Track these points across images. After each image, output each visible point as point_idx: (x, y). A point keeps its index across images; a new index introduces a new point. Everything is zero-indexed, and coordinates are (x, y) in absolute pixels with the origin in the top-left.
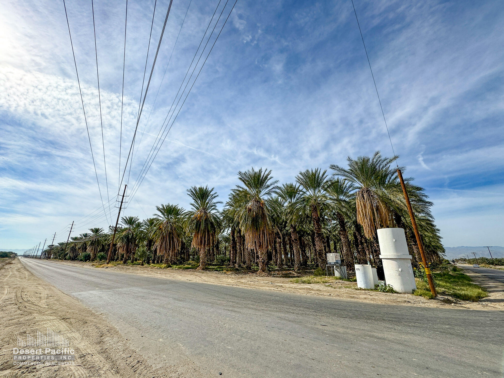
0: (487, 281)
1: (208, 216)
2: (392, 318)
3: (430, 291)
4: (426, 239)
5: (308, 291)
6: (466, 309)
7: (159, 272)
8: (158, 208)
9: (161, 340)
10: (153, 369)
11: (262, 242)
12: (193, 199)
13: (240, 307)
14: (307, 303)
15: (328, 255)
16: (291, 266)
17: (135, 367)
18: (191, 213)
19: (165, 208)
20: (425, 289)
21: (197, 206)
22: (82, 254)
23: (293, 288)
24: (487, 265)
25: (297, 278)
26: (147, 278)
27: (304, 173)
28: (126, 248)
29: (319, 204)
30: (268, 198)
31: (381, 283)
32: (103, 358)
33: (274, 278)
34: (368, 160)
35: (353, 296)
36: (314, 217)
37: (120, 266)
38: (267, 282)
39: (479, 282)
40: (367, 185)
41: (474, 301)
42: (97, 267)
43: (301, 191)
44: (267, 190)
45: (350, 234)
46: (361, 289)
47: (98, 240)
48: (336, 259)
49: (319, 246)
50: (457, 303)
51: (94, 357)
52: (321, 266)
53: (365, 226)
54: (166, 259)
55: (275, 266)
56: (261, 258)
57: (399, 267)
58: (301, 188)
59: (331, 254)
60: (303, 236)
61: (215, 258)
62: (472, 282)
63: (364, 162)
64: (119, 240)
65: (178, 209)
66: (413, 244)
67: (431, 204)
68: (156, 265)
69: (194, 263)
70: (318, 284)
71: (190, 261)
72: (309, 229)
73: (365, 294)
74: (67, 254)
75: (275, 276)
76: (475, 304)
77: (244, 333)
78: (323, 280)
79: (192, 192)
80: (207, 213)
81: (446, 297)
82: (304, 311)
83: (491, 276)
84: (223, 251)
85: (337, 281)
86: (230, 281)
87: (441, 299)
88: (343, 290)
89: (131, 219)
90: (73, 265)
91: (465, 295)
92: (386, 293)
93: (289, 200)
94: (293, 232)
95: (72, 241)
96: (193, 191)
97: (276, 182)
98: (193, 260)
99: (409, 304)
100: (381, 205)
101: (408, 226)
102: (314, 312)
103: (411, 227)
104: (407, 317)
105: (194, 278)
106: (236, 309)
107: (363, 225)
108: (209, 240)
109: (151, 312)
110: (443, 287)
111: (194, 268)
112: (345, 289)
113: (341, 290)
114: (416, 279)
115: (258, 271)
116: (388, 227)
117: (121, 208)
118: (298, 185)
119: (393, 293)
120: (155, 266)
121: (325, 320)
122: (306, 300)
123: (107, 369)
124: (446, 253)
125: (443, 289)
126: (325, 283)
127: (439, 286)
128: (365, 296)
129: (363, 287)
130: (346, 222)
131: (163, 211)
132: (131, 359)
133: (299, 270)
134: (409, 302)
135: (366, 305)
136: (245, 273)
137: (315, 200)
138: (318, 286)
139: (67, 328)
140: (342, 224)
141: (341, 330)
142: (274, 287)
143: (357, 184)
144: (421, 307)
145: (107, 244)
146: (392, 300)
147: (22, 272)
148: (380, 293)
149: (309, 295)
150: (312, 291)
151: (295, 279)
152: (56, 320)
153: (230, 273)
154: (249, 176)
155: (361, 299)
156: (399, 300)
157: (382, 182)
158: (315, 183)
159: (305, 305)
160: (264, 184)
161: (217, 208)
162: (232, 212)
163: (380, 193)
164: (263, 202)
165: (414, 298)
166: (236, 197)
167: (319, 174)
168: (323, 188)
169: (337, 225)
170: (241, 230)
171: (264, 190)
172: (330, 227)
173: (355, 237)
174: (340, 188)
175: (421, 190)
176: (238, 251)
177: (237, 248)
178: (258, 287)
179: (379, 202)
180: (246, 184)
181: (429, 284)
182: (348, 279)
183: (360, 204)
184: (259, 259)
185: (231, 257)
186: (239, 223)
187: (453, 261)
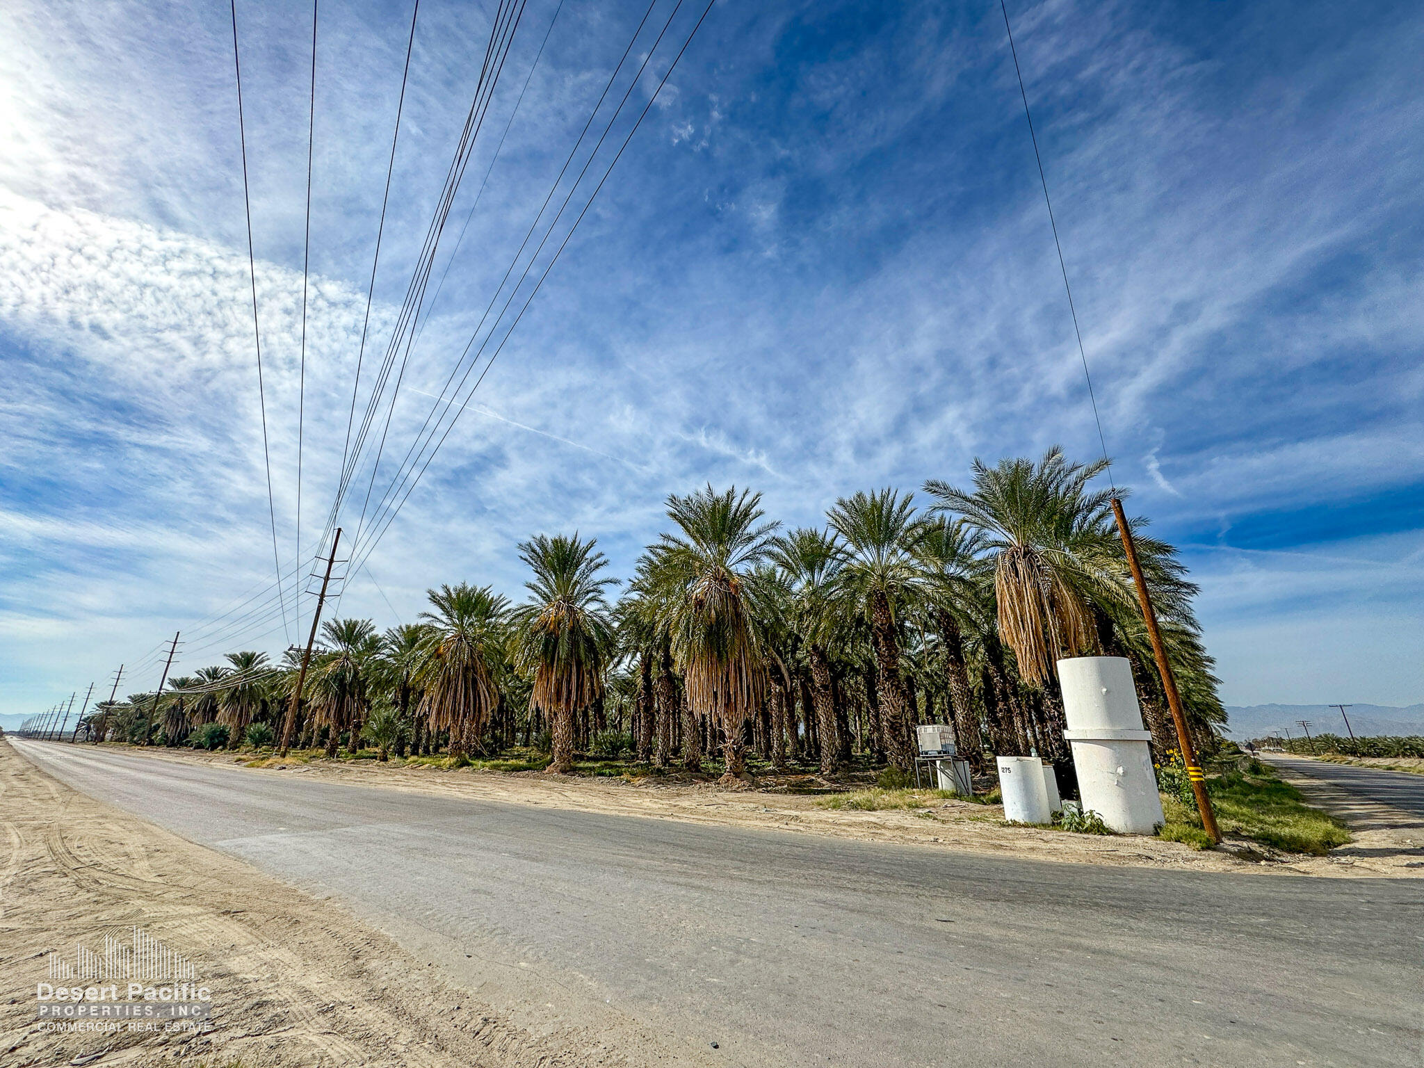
0: (1344, 800)
1: (578, 621)
2: (1118, 899)
3: (1202, 828)
4: (1178, 684)
5: (872, 831)
6: (1301, 875)
7: (439, 780)
8: (434, 597)
9: (523, 964)
10: (534, 1037)
11: (735, 693)
12: (537, 572)
13: (706, 876)
14: (884, 863)
15: (920, 729)
16: (809, 761)
17: (481, 1033)
18: (529, 612)
19: (454, 596)
20: (1187, 822)
21: (546, 590)
22: (202, 729)
23: (831, 824)
24: (1340, 757)
25: (836, 796)
26: (411, 796)
27: (851, 502)
28: (335, 713)
29: (891, 587)
30: (747, 570)
31: (1070, 806)
32: (386, 1014)
33: (769, 794)
34: (1029, 469)
35: (998, 842)
36: (878, 624)
37: (318, 762)
38: (752, 805)
39: (1323, 802)
40: (1024, 538)
41: (1315, 854)
42: (252, 766)
43: (839, 551)
44: (746, 549)
45: (973, 671)
46: (1015, 824)
47: (251, 688)
48: (943, 741)
49: (893, 705)
50: (1275, 861)
51: (360, 1010)
52: (897, 761)
53: (1021, 650)
54: (455, 743)
55: (763, 761)
56: (731, 738)
57: (1119, 765)
58: (840, 542)
59: (930, 728)
60: (842, 675)
61: (592, 738)
62: (1303, 802)
63: (1019, 473)
64: (317, 688)
65: (490, 598)
67: (1192, 588)
68: (424, 760)
69: (534, 753)
70: (894, 811)
71: (518, 748)
72: (860, 657)
73: (1030, 837)
74: (158, 726)
75: (769, 788)
76: (1320, 861)
77: (742, 944)
78: (908, 800)
79: (534, 551)
80: (575, 612)
81: (1245, 844)
82: (880, 884)
83: (1353, 786)
84: (612, 720)
85: (948, 802)
86: (650, 804)
87: (1232, 849)
88: (968, 828)
89: (351, 626)
90: (180, 760)
91: (1292, 837)
92: (1086, 836)
93: (806, 577)
94: (817, 667)
95: (171, 688)
96: (537, 549)
97: (774, 526)
98: (526, 745)
99: (1151, 862)
100: (1065, 592)
101: (1132, 650)
102: (909, 886)
103: (1139, 651)
104: (1154, 898)
105: (545, 796)
106: (697, 882)
107: (1016, 646)
108: (580, 686)
109: (466, 890)
110: (1234, 816)
111: (535, 767)
112: (972, 825)
113: (961, 827)
114: (1161, 795)
115: (721, 775)
116: (1081, 654)
117: (322, 595)
118: (832, 533)
119: (1103, 835)
120: (423, 764)
121: (943, 907)
122: (875, 854)
123: (408, 1040)
124: (1230, 724)
125: (1234, 823)
126: (914, 807)
127: (1223, 813)
128: (1030, 843)
129: (1020, 818)
130: (964, 638)
131: (447, 605)
132: (464, 1014)
133: (834, 772)
134: (1149, 858)
136: (685, 782)
137: (883, 577)
138: (899, 817)
139: (249, 936)
140: (954, 643)
141: (993, 932)
142: (776, 820)
143: (996, 534)
144: (1184, 872)
145: (276, 698)
146: (1106, 853)
147: (33, 781)
148: (1068, 833)
149: (879, 841)
150: (883, 831)
151: (829, 797)
152: (205, 917)
153: (643, 780)
154: (698, 509)
155: (1021, 850)
156: (1122, 854)
157: (1064, 529)
158: (879, 529)
159: (878, 869)
160: (740, 532)
161: (602, 597)
162: (649, 608)
163: (1058, 560)
164: (737, 580)
165: (1160, 846)
166: (658, 566)
167: (892, 506)
168: (901, 544)
169: (936, 647)
170: (674, 661)
171: (739, 549)
172: (917, 651)
173: (987, 678)
174: (947, 545)
175: (1168, 551)
176: (660, 718)
177: (658, 712)
178: (733, 822)
179: (1057, 584)
180: (688, 530)
181: (1196, 810)
182: (976, 798)
183: (1005, 588)
184: (725, 742)
185: (641, 737)
186: (667, 639)
187: (1250, 746)
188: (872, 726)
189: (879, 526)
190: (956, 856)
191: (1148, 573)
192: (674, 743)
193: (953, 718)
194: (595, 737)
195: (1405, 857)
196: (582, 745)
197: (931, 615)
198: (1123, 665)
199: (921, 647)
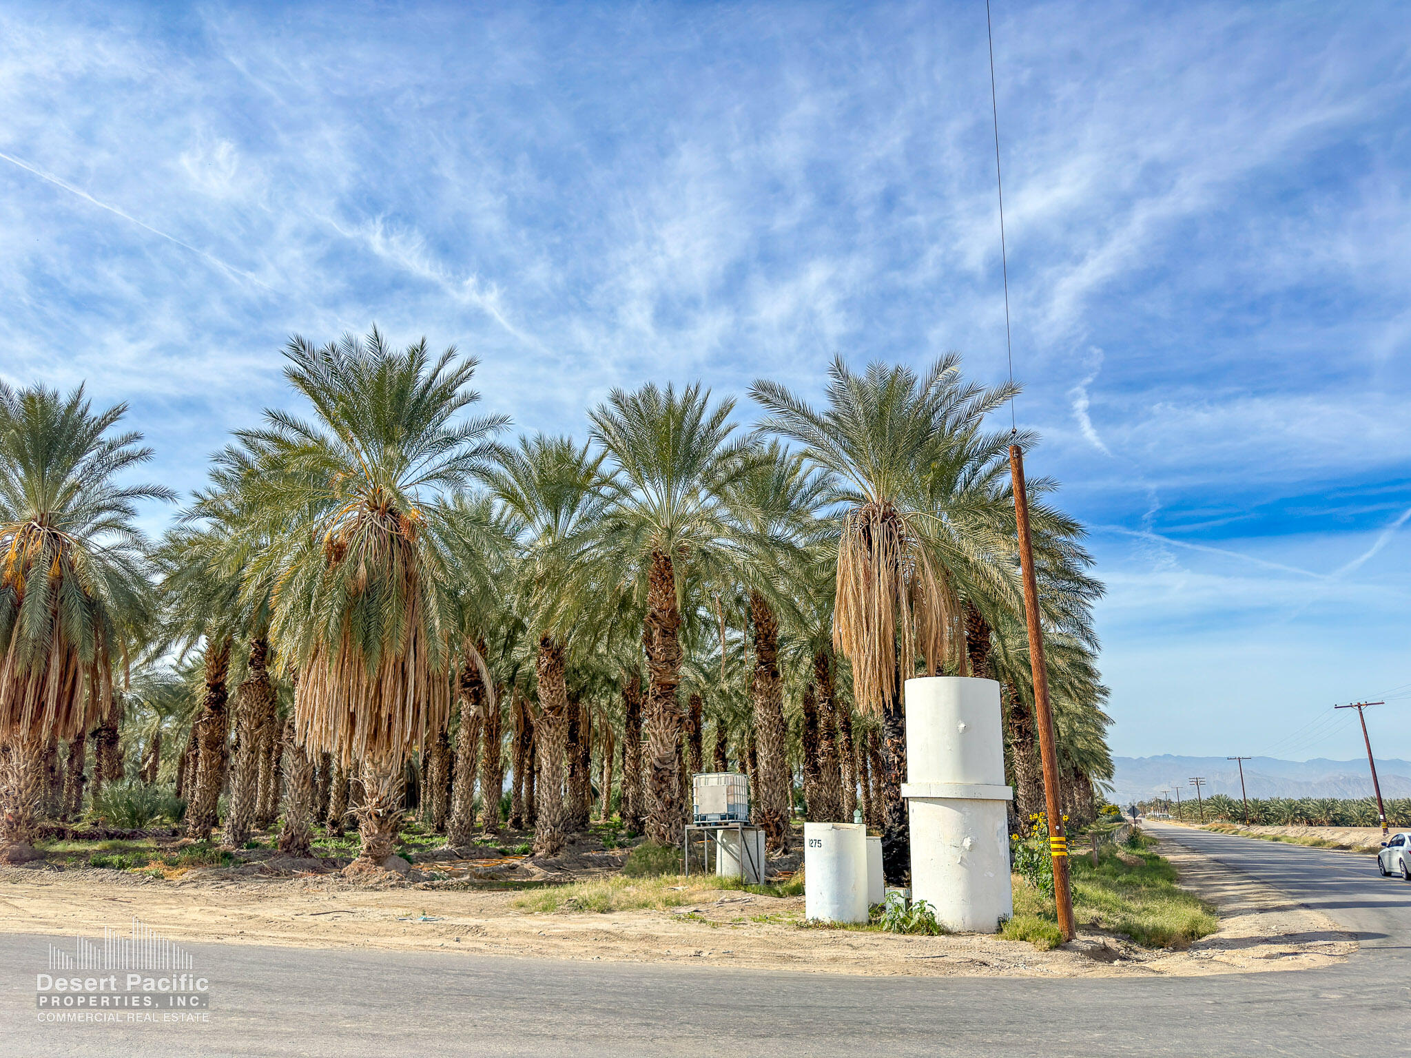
0: (1220, 879)
1: (71, 565)
2: (932, 1022)
3: (1055, 920)
4: (1059, 724)
5: (601, 945)
6: (1153, 975)
11: (390, 715)
14: (609, 993)
15: (698, 782)
16: (515, 834)
20: (1039, 914)
23: (534, 936)
24: (1228, 825)
25: (550, 891)
27: (633, 399)
29: (682, 550)
30: (437, 499)
31: (894, 896)
33: (434, 892)
34: (909, 384)
35: (788, 952)
36: (654, 609)
38: (400, 912)
39: (1199, 883)
40: (887, 491)
41: (1176, 949)
43: (605, 481)
44: (438, 460)
45: (792, 691)
46: (818, 925)
48: (731, 798)
49: (662, 741)
50: (1130, 959)
52: (659, 831)
53: (859, 661)
55: (431, 836)
56: (373, 795)
57: (965, 834)
58: (607, 467)
59: (712, 779)
60: (588, 690)
62: (1177, 883)
63: (896, 386)
66: (1016, 744)
67: (1096, 588)
70: (642, 911)
72: (620, 661)
73: (835, 942)
75: (436, 882)
76: (1180, 956)
78: (666, 893)
80: (67, 548)
81: (1100, 940)
82: (597, 1025)
83: (1231, 861)
84: (136, 763)
85: (726, 895)
86: (199, 917)
87: (1085, 946)
88: (750, 932)
91: (1155, 930)
92: (908, 937)
93: (544, 519)
94: (545, 674)
97: (495, 423)
99: (985, 970)
100: (931, 578)
101: (1009, 671)
102: (642, 1024)
103: (1020, 673)
104: (978, 1016)
107: (853, 656)
108: (67, 693)
110: (1096, 903)
112: (755, 929)
113: (738, 932)
114: (1013, 877)
115: (349, 862)
116: (940, 672)
118: (595, 450)
119: (932, 935)
122: (598, 980)
124: (1117, 781)
125: (1094, 912)
126: (672, 904)
127: (1083, 899)
128: (833, 952)
129: (825, 916)
130: (783, 639)
133: (554, 851)
134: (984, 964)
135: (839, 983)
136: (276, 874)
137: (670, 532)
138: (646, 920)
140: (767, 644)
142: (441, 935)
143: (850, 481)
144: (1022, 980)
146: (930, 960)
148: (888, 935)
149: (609, 960)
150: (619, 944)
151: (538, 893)
153: (189, 874)
154: (351, 373)
155: (820, 962)
156: (952, 960)
157: (943, 486)
158: (675, 452)
159: (598, 1002)
160: (430, 427)
161: (132, 523)
162: (230, 552)
163: (930, 531)
164: (413, 515)
165: (1001, 947)
166: (258, 474)
167: (700, 414)
168: (707, 480)
169: (741, 650)
170: (274, 654)
171: (425, 457)
172: (712, 656)
173: (809, 703)
174: (777, 490)
175: (1071, 531)
176: (238, 760)
177: (236, 747)
178: (360, 940)
179: (923, 566)
180: (328, 413)
181: (1053, 896)
182: (769, 887)
183: (850, 565)
184: (362, 803)
185: (195, 794)
186: (264, 611)
187: (1133, 811)
188: (628, 776)
189: (675, 448)
190: (724, 976)
191: (1043, 561)
192: (264, 805)
193: (754, 765)
194: (95, 794)
195: (1265, 946)
196: (66, 809)
197: (739, 601)
198: (989, 692)
199: (719, 650)
